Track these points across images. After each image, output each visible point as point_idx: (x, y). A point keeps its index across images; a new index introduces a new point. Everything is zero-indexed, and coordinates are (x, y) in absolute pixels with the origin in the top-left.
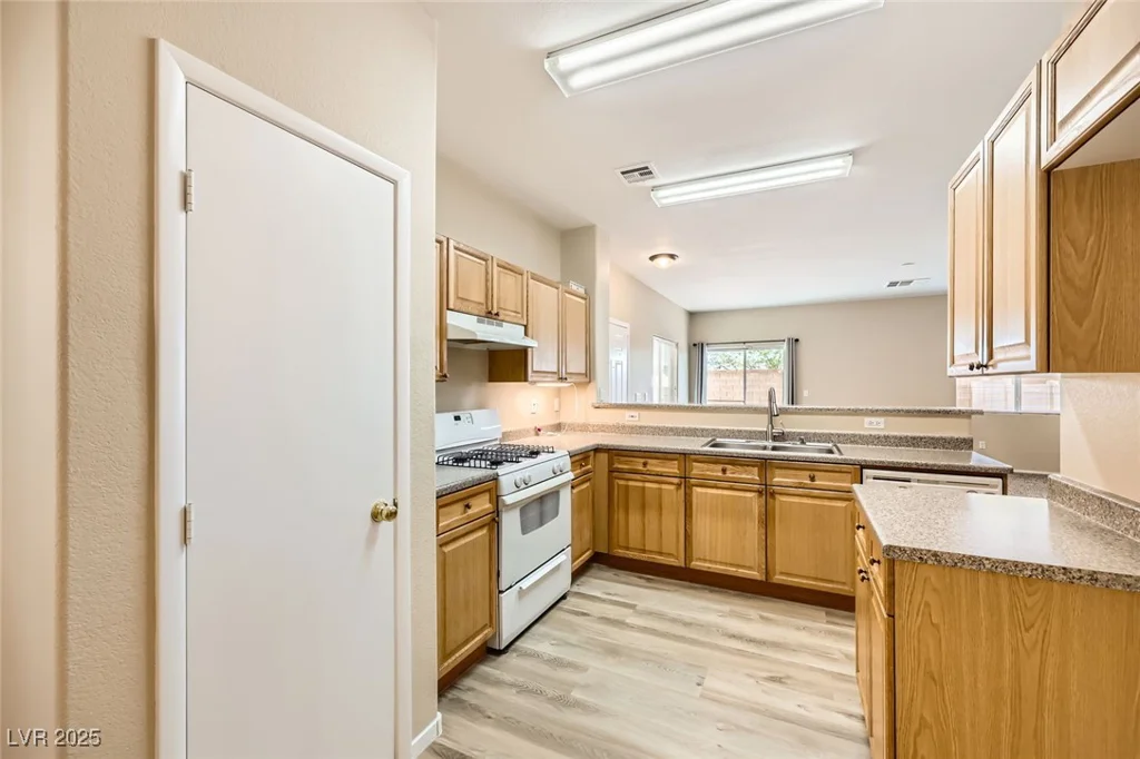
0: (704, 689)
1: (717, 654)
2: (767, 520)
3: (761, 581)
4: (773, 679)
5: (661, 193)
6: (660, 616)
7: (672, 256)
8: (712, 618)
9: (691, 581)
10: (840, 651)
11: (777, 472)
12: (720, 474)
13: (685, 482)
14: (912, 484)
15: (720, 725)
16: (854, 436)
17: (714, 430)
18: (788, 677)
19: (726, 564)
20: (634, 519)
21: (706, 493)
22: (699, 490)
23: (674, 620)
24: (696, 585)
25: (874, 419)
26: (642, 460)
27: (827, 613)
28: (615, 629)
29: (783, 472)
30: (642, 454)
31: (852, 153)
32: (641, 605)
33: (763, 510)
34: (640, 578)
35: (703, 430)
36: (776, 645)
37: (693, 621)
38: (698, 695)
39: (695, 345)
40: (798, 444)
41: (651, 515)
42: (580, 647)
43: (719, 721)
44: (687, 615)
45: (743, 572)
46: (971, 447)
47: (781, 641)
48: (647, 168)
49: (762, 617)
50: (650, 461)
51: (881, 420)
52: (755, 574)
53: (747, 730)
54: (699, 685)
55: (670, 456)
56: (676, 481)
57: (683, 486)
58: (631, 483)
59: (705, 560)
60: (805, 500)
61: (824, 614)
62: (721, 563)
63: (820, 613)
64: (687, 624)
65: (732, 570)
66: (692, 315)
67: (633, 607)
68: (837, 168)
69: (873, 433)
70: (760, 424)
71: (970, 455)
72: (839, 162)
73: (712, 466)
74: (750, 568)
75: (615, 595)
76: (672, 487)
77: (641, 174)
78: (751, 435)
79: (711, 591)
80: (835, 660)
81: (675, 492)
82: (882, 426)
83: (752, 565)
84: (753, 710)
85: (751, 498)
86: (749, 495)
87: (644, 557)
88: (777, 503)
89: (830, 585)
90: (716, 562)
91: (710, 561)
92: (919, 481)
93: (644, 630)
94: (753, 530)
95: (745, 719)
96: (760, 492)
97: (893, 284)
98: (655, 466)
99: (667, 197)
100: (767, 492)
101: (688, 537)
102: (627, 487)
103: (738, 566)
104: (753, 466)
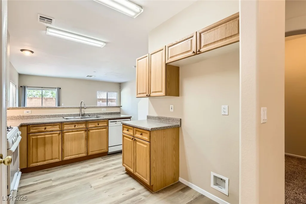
0: (93, 187)
1: (88, 178)
2: (87, 139)
3: (86, 156)
4: (105, 176)
5: (50, 30)
6: (63, 178)
7: (32, 52)
8: (78, 171)
9: (62, 165)
10: (111, 164)
11: (90, 124)
12: (74, 127)
13: (62, 132)
14: (117, 122)
15: (105, 192)
16: (100, 113)
17: (63, 115)
18: (107, 174)
19: (76, 155)
20: (41, 150)
21: (69, 134)
22: (67, 134)
23: (68, 177)
24: (65, 165)
25: (104, 109)
26: (44, 127)
27: (102, 158)
28: (52, 189)
29: (91, 124)
30: (44, 125)
31: (105, 42)
32: (53, 179)
33: (86, 135)
34: (43, 171)
35: (58, 115)
36: (99, 169)
37: (74, 174)
38: (93, 189)
39: (21, 87)
40: (88, 117)
41: (48, 147)
42: (43, 201)
43: (103, 191)
44: (71, 174)
45: (81, 155)
46: (120, 114)
47: (98, 168)
48: (51, 20)
49: (90, 165)
50: (46, 127)
51: (105, 109)
52: (84, 155)
53: (111, 189)
54: (91, 187)
55: (55, 124)
56: (58, 132)
57: (61, 134)
58: (39, 137)
59: (69, 156)
60: (97, 130)
61: (101, 159)
62: (74, 155)
63: (100, 159)
64: (74, 176)
65: (77, 156)
66: (20, 75)
67: (51, 180)
68: (100, 45)
69: (104, 112)
70: (77, 112)
71: (120, 115)
72: (102, 44)
73: (71, 125)
74: (83, 153)
75: (39, 180)
76: (57, 135)
77: (47, 21)
78: (74, 115)
79: (71, 165)
80: (111, 166)
81: (58, 136)
82: (105, 110)
83: (83, 152)
84: (107, 184)
85: (83, 133)
86: (82, 132)
87: (45, 163)
88: (90, 133)
89: (102, 151)
90: (72, 155)
91: (71, 156)
92: (118, 121)
93: (61, 184)
94: (83, 142)
95: (108, 187)
96: (85, 131)
97: (88, 76)
98: (49, 128)
99: (51, 32)
100: (87, 130)
101: (62, 150)
102: (37, 139)
103: (79, 154)
104: (84, 123)
